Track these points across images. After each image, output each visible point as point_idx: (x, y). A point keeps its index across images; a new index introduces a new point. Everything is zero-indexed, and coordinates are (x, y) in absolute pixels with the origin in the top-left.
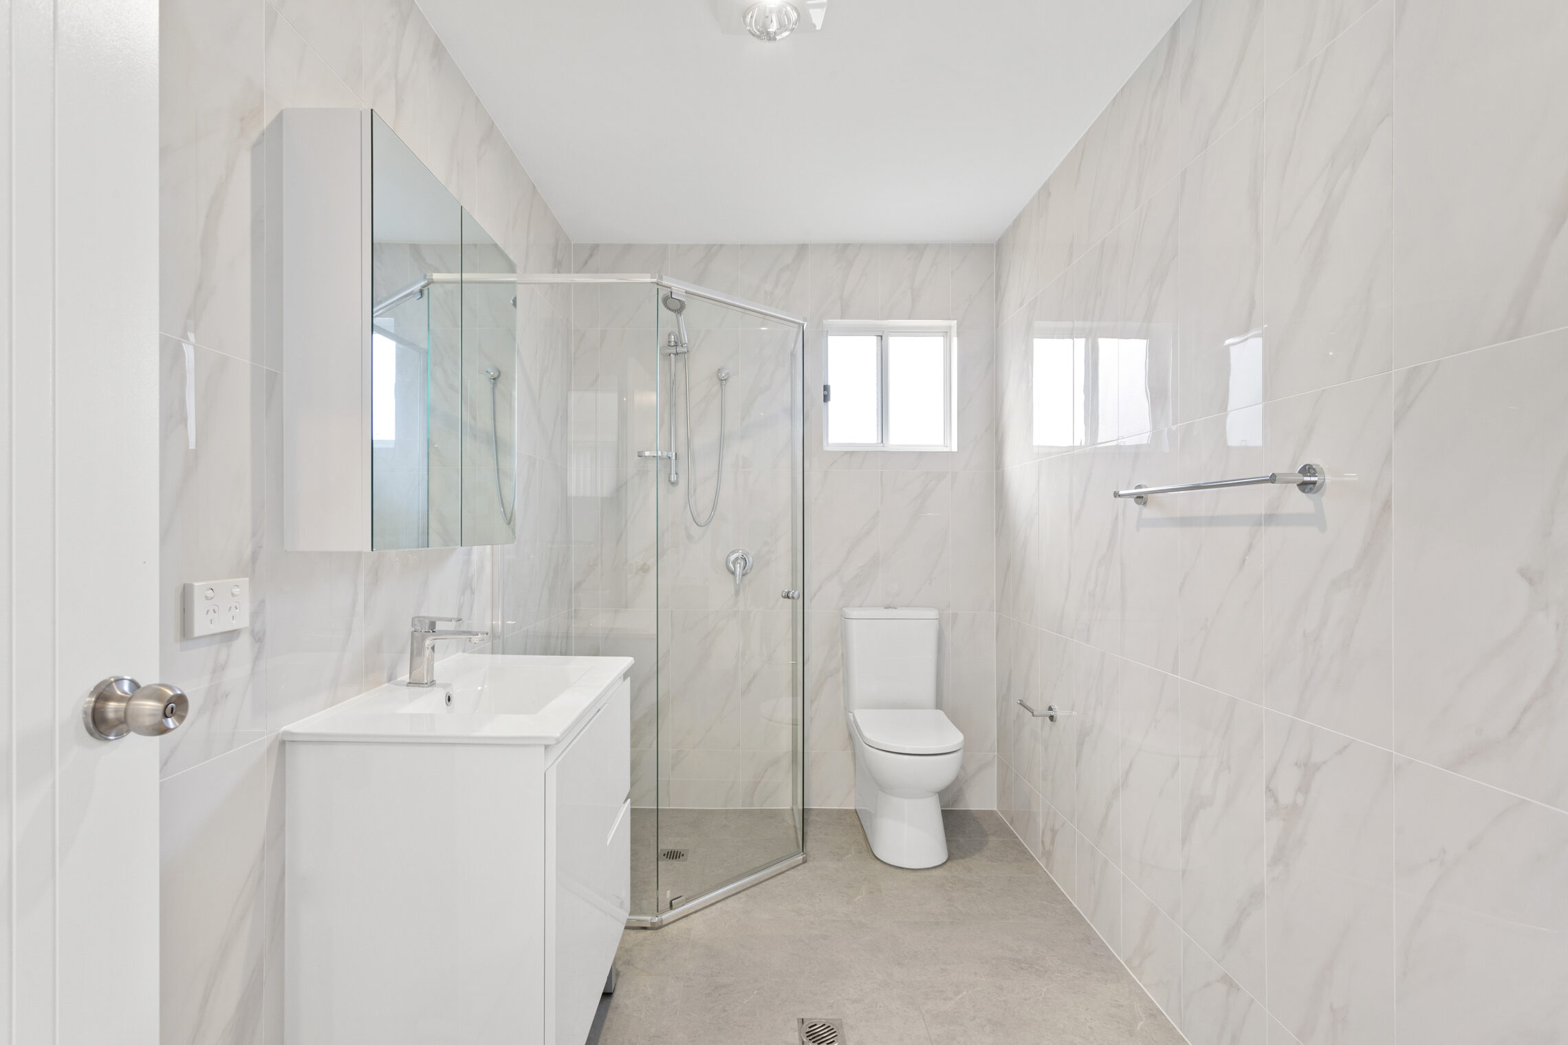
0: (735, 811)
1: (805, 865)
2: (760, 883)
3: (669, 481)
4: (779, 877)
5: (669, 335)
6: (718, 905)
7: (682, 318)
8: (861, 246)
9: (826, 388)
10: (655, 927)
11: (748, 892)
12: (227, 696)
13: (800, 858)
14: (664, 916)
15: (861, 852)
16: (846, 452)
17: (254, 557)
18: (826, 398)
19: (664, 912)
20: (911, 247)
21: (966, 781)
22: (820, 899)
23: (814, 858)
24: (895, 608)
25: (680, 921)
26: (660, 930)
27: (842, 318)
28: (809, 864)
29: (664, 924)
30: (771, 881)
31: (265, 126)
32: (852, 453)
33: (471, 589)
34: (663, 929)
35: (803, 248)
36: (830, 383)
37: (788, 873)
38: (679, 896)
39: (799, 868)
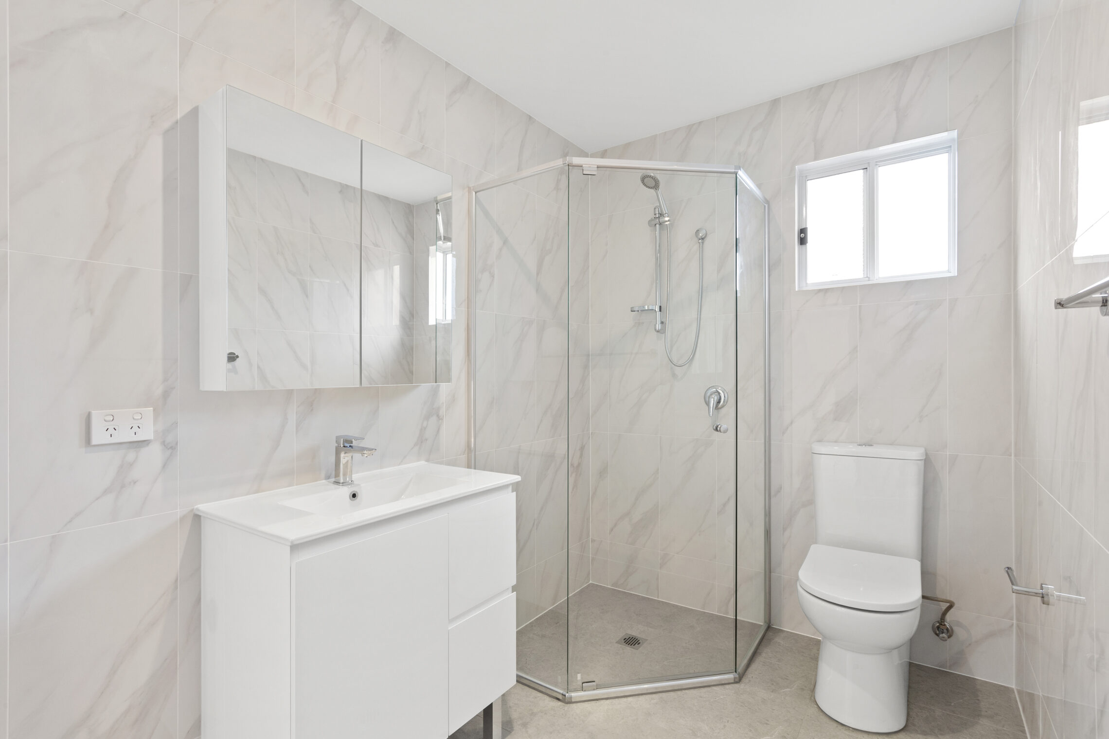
0: (712, 616)
1: (737, 685)
2: (681, 690)
3: (655, 329)
4: (703, 690)
5: (655, 209)
6: (630, 699)
7: (659, 192)
8: (835, 84)
9: (803, 231)
10: (564, 700)
11: (664, 695)
12: (135, 483)
13: (731, 676)
14: (573, 694)
15: (802, 689)
16: (820, 291)
17: (166, 395)
18: (803, 241)
19: (576, 690)
20: (897, 65)
21: (970, 644)
22: (725, 726)
23: (750, 681)
24: (871, 445)
25: (589, 702)
26: (568, 705)
27: (816, 159)
28: (741, 686)
29: (573, 701)
30: (692, 691)
31: (179, 117)
32: (826, 291)
33: (438, 416)
34: (571, 705)
35: (775, 103)
36: (807, 227)
37: (714, 688)
38: (593, 680)
39: (727, 687)
